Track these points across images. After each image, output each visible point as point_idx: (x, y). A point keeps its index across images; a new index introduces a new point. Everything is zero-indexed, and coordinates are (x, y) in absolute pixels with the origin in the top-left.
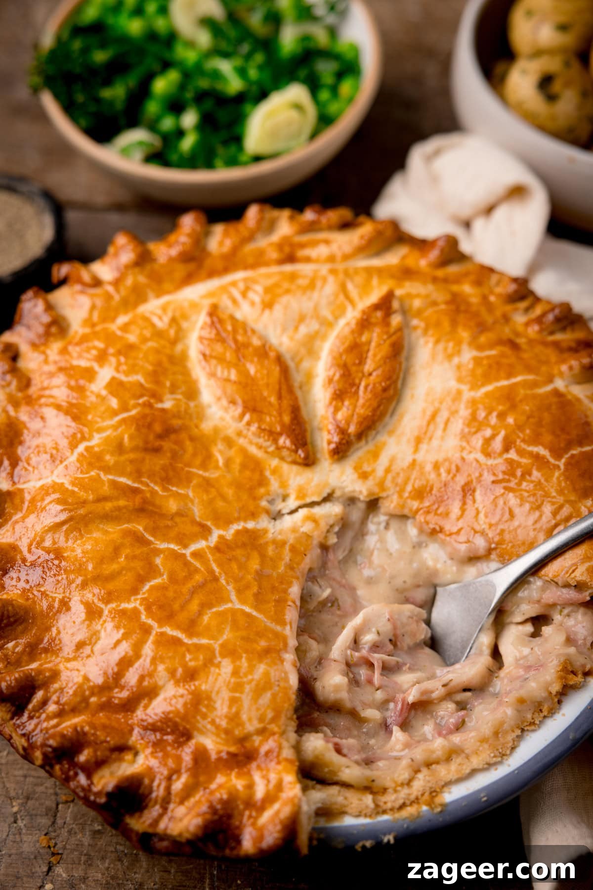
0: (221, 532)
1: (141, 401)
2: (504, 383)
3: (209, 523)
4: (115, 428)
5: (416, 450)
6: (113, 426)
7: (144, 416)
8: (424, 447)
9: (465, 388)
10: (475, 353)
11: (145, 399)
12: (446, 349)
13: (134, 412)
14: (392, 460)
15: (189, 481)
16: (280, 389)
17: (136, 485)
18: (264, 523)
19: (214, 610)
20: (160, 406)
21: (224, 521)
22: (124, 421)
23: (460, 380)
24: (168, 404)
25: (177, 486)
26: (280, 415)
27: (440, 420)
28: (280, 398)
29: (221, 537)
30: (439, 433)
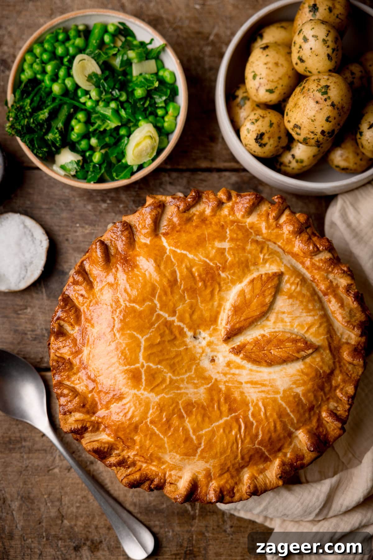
0: (176, 320)
1: (218, 264)
2: (289, 411)
3: (177, 314)
4: (200, 260)
5: (247, 383)
6: (201, 259)
7: (212, 268)
8: (249, 385)
9: (281, 395)
10: (301, 393)
11: (220, 265)
12: (297, 380)
13: (211, 264)
14: (239, 375)
15: (192, 298)
16: (249, 318)
17: (179, 280)
18: (190, 334)
19: (135, 333)
20: (220, 272)
21: (181, 319)
22: (205, 262)
23: (284, 391)
24: (223, 275)
25: (188, 296)
26: (238, 323)
27: (263, 389)
28: (244, 320)
29: (174, 321)
30: (257, 390)
